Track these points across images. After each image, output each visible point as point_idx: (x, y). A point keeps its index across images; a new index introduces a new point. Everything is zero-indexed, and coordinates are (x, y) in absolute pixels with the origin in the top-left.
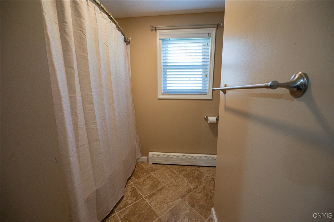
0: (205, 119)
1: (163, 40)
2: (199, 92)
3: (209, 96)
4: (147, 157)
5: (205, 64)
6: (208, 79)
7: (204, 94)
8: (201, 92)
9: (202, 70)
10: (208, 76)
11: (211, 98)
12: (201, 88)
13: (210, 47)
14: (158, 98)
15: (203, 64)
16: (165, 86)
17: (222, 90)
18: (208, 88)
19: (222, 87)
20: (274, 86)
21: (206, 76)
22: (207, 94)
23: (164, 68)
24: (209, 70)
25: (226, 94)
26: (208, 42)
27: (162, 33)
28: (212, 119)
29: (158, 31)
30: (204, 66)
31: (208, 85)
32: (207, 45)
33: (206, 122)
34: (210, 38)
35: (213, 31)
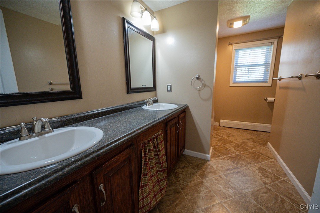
0: (265, 99)
1: (236, 50)
2: (261, 81)
3: (269, 84)
4: (218, 123)
5: (268, 62)
6: (269, 72)
7: (265, 83)
8: (263, 81)
9: (264, 67)
10: (269, 70)
11: (271, 85)
12: (262, 79)
13: (272, 52)
14: (230, 86)
15: (266, 62)
16: (235, 78)
17: (278, 79)
18: (268, 79)
19: (279, 78)
20: (292, 77)
21: (267, 70)
22: (267, 83)
23: (235, 67)
24: (270, 66)
25: (281, 81)
26: (271, 48)
27: (236, 46)
28: (270, 99)
29: (234, 45)
30: (266, 64)
31: (269, 76)
32: (270, 50)
33: (265, 101)
34: (273, 46)
35: (276, 41)
